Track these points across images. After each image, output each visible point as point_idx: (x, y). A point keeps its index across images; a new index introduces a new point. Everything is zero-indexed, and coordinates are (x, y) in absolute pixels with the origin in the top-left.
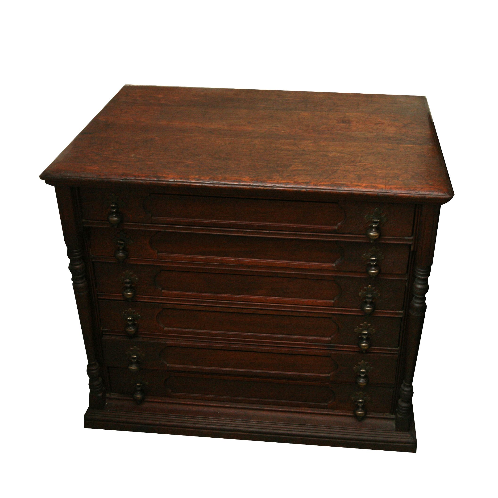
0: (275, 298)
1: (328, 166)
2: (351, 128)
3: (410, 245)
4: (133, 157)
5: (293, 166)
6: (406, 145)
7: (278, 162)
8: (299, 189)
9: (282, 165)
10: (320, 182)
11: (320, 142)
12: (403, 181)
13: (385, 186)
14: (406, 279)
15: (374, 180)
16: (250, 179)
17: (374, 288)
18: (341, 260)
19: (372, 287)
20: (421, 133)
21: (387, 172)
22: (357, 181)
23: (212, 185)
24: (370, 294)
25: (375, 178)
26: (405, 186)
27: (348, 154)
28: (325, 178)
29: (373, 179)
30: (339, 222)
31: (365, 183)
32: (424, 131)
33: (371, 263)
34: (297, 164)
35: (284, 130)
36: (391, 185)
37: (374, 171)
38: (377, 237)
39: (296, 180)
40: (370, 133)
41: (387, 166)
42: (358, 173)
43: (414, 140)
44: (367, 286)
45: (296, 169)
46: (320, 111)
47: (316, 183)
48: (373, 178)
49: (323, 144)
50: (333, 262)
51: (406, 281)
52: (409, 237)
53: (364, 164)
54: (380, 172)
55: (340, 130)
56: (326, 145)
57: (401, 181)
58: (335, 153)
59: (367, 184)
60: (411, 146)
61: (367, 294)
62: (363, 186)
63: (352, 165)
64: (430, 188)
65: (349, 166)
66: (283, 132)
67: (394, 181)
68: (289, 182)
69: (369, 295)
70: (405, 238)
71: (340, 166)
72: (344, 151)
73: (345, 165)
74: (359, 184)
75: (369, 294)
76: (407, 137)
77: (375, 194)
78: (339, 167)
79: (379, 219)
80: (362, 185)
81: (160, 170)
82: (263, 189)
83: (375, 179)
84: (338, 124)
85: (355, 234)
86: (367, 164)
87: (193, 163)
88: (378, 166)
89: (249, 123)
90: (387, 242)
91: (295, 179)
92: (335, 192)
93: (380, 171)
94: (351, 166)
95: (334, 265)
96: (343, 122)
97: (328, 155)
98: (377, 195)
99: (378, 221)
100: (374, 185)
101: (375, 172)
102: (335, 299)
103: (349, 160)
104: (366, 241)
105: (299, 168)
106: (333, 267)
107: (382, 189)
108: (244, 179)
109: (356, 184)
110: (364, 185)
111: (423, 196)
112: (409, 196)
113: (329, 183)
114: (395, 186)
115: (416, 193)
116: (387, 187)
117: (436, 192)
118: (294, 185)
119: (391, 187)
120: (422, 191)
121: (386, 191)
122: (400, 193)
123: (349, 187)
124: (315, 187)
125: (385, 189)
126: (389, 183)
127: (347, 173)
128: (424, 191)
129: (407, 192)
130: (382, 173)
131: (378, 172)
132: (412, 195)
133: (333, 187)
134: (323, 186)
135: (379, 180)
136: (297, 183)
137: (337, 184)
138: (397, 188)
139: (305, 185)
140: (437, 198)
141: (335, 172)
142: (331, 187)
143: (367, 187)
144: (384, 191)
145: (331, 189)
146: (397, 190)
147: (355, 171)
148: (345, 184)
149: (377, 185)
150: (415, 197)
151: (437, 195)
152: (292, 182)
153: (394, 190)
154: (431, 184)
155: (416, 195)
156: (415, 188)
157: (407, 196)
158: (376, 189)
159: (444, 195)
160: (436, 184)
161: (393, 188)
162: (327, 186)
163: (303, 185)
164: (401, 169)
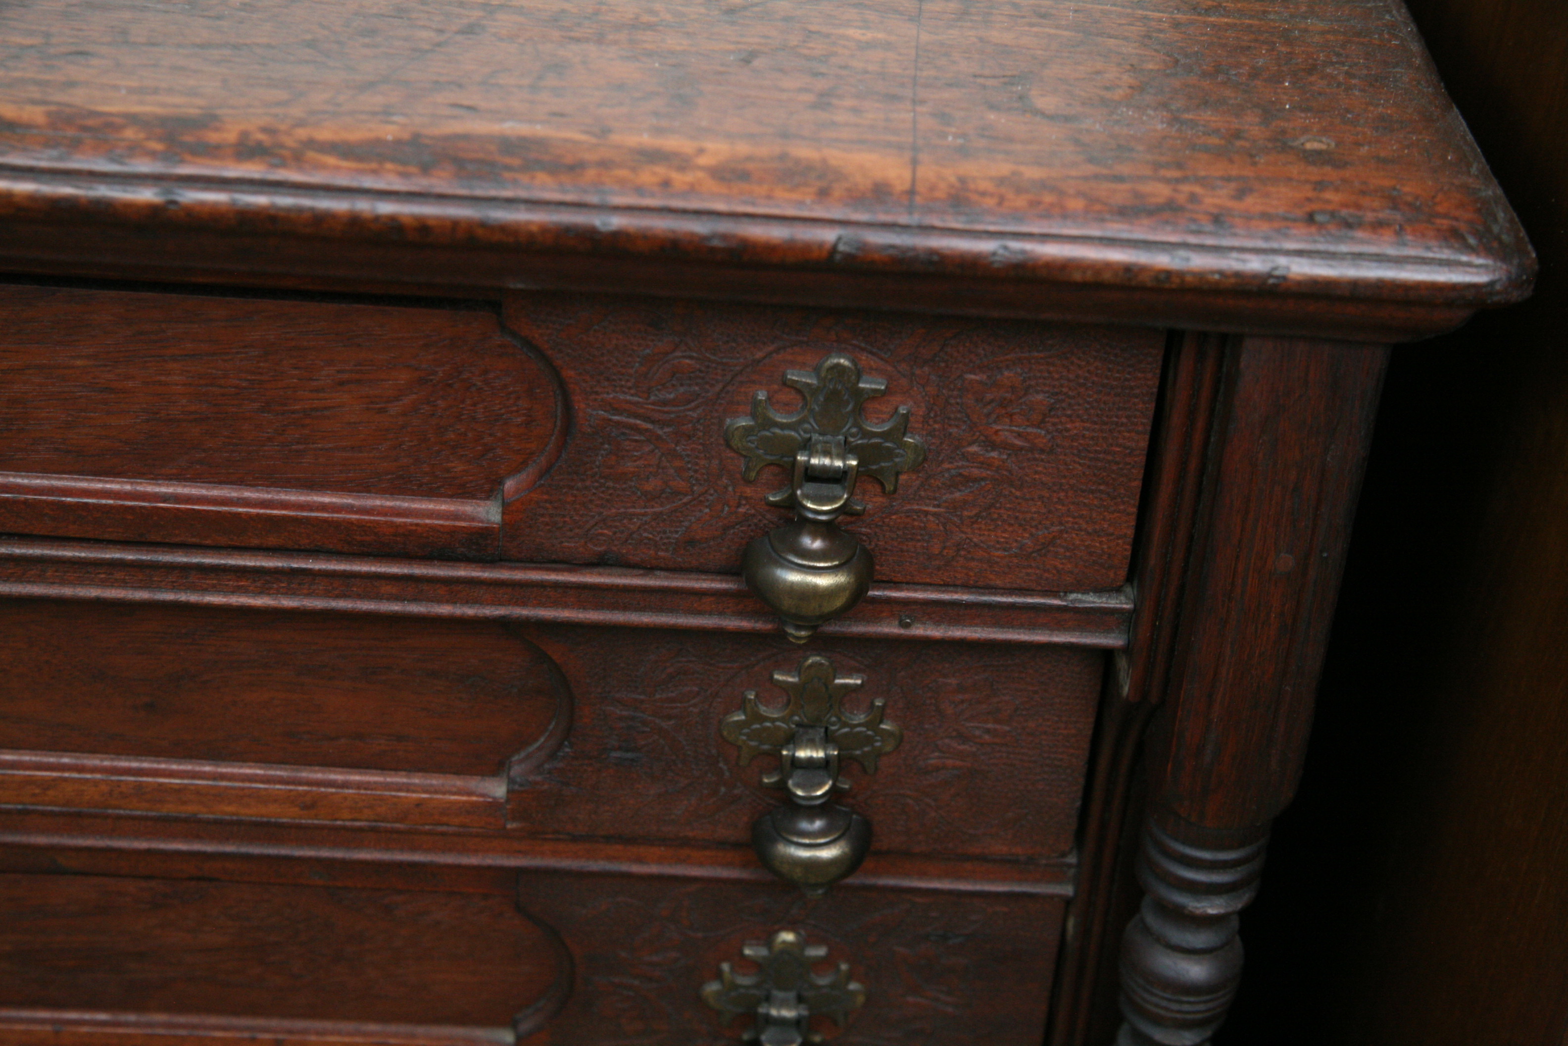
0: (53, 1022)
3: (1107, 655)
10: (300, 123)
12: (1069, 118)
13: (914, 163)
14: (1068, 890)
15: (814, 106)
17: (819, 952)
18: (552, 756)
19: (804, 943)
21: (925, 37)
22: (656, 114)
24: (792, 995)
25: (821, 84)
26: (1091, 169)
28: (368, 86)
29: (809, 98)
30: (515, 471)
31: (728, 136)
33: (790, 783)
36: (964, 152)
37: (813, 28)
38: (839, 603)
39: (78, 97)
42: (673, 42)
44: (768, 939)
47: (264, 130)
48: (801, 90)
50: (496, 769)
51: (1068, 902)
52: (1099, 590)
54: (869, 35)
57: (1051, 117)
59: (743, 148)
61: (768, 999)
62: (702, 161)
64: (1320, 186)
67: (992, 116)
69: (783, 1004)
70: (1073, 596)
74: (672, 143)
75: (778, 994)
77: (821, 245)
79: (847, 450)
80: (701, 151)
83: (824, 101)
85: (649, 569)
90: (919, 631)
91: (69, 85)
92: (438, 218)
93: (866, 24)
95: (498, 789)
98: (834, 249)
99: (851, 467)
100: (804, 152)
101: (828, 36)
102: (525, 1026)
104: (745, 624)
106: (494, 806)
107: (880, 191)
109: (646, 140)
110: (717, 151)
111: (1255, 265)
112: (1128, 269)
113: (389, 132)
114: (1004, 168)
115: (1192, 239)
116: (927, 172)
117: (1378, 226)
118: (49, 143)
119: (962, 180)
120: (1248, 217)
121: (914, 219)
122: (1045, 238)
123: (576, 168)
124: (253, 170)
125: (911, 192)
126: (943, 135)
127: (578, 40)
128: (1266, 217)
129: (1118, 229)
130: (888, 46)
131: (851, 32)
132: (1162, 260)
133: (425, 169)
134: (331, 160)
135: (855, 110)
136: (85, 129)
137: (466, 137)
138: (1019, 190)
139: (158, 146)
140: (1380, 285)
141: (470, 30)
142: (404, 175)
143: (744, 176)
144: (903, 219)
145: (398, 185)
146: (1021, 202)
147: (650, 27)
148: (540, 143)
149: (836, 156)
150: (1181, 274)
151: (1380, 259)
152: (35, 114)
153: (990, 202)
154: (1319, 153)
155: (1199, 262)
156: (1186, 188)
157: (1108, 265)
158: (823, 194)
159: (1446, 254)
160: (1364, 150)
161: (984, 185)
162: (359, 159)
163: (134, 149)
164: (1043, 16)
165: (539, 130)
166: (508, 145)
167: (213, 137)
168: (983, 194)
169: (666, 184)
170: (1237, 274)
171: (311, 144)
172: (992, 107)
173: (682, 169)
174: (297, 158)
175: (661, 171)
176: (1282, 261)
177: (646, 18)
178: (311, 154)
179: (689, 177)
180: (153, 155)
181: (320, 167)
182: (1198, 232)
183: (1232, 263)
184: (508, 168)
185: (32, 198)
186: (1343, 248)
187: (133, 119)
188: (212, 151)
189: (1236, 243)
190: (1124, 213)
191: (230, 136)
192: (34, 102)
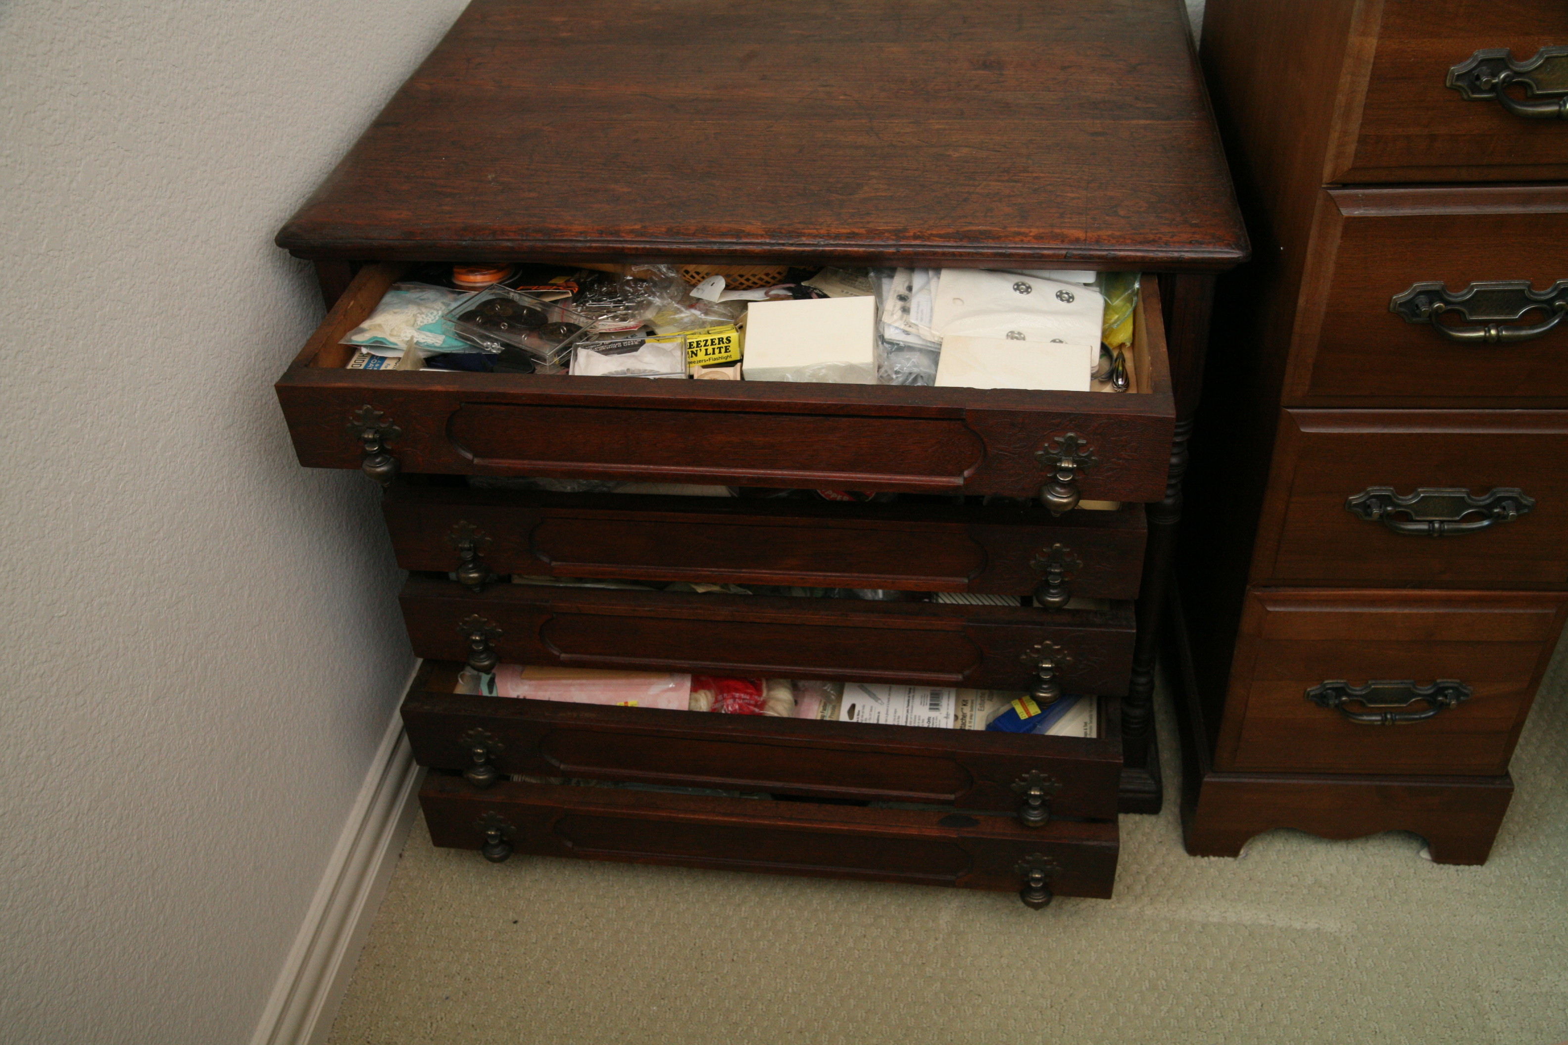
1: (949, 184)
2: (1003, 82)
4: (490, 182)
5: (866, 188)
6: (1134, 122)
7: (831, 180)
8: (881, 249)
9: (840, 185)
10: (928, 229)
11: (931, 121)
12: (1128, 217)
13: (1086, 232)
15: (1059, 218)
16: (764, 226)
20: (1170, 87)
21: (1089, 195)
22: (1018, 222)
23: (674, 247)
25: (1061, 211)
26: (1133, 231)
27: (996, 151)
28: (942, 218)
29: (1057, 215)
31: (1037, 227)
32: (1179, 81)
34: (875, 181)
35: (845, 95)
36: (1099, 228)
37: (1058, 194)
39: (871, 226)
40: (1049, 91)
41: (1091, 179)
42: (1020, 200)
43: (1153, 106)
45: (873, 194)
46: (931, 41)
47: (919, 232)
48: (1055, 213)
49: (937, 127)
53: (1035, 175)
54: (1074, 195)
55: (976, 87)
56: (945, 129)
57: (1123, 217)
58: (965, 150)
59: (1041, 231)
60: (1148, 122)
62: (1031, 234)
63: (1006, 178)
64: (1194, 233)
65: (999, 184)
66: (842, 100)
67: (1107, 218)
68: (856, 231)
71: (977, 183)
72: (987, 142)
73: (990, 181)
74: (1023, 230)
76: (1137, 98)
77: (1062, 255)
78: (974, 186)
80: (1031, 232)
81: (552, 213)
82: (794, 250)
83: (1062, 216)
84: (973, 72)
86: (1042, 175)
87: (630, 190)
88: (1069, 178)
89: (764, 78)
91: (868, 222)
93: (1073, 192)
94: (1003, 181)
96: (986, 66)
97: (949, 155)
98: (1066, 256)
100: (1057, 231)
101: (1062, 196)
103: (998, 168)
105: (878, 194)
107: (1077, 240)
108: (748, 228)
109: (1016, 229)
110: (1034, 231)
111: (1176, 255)
112: (1143, 257)
113: (950, 230)
114: (1110, 233)
115: (1159, 249)
116: (1089, 234)
117: (1209, 244)
118: (867, 238)
119: (1099, 236)
120: (1174, 242)
121: (1087, 247)
122: (1120, 250)
123: (999, 238)
124: (918, 242)
125: (1085, 240)
126: (1094, 224)
127: (995, 201)
128: (1179, 242)
129: (1138, 247)
130: (1079, 198)
131: (1069, 195)
132: (1151, 255)
133: (961, 240)
134: (937, 239)
135: (1071, 218)
136: (875, 234)
137: (970, 231)
138: (1114, 238)
139: (894, 238)
140: (1209, 259)
141: (965, 200)
142: (956, 242)
143: (1042, 238)
144: (1083, 247)
145: (955, 244)
146: (1114, 241)
147: (1013, 196)
148: (990, 232)
149: (1066, 231)
150: (1156, 258)
151: (1210, 252)
152: (863, 231)
153: (1106, 241)
154: (1196, 224)
155: (1161, 255)
156: (1158, 235)
157: (1137, 256)
158: (1063, 241)
159: (1227, 250)
160: (1208, 223)
161: (1104, 237)
162: (946, 238)
163: (888, 239)
164: (1123, 186)
165: (988, 228)
166: (980, 232)
167: (907, 234)
168: (1105, 240)
169: (1022, 241)
170: (1171, 258)
171: (932, 235)
172: (1108, 215)
173: (1026, 237)
174: (928, 238)
175: (1021, 237)
176: (1183, 254)
177: (1012, 193)
178: (932, 238)
179: (1028, 239)
180: (893, 240)
181: (934, 240)
182: (1161, 247)
183: (1170, 255)
184: (982, 239)
185: (864, 252)
186: (1199, 250)
187: (887, 231)
188: (908, 238)
189: (1171, 249)
190: (1141, 243)
191: (911, 234)
192: (861, 228)
